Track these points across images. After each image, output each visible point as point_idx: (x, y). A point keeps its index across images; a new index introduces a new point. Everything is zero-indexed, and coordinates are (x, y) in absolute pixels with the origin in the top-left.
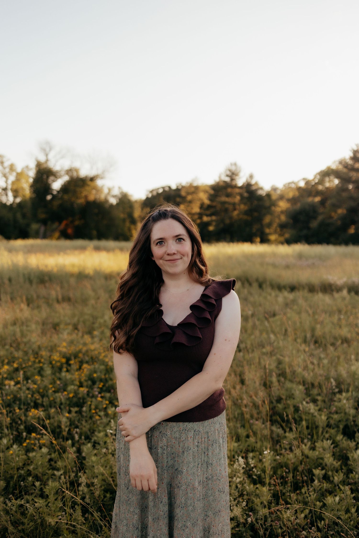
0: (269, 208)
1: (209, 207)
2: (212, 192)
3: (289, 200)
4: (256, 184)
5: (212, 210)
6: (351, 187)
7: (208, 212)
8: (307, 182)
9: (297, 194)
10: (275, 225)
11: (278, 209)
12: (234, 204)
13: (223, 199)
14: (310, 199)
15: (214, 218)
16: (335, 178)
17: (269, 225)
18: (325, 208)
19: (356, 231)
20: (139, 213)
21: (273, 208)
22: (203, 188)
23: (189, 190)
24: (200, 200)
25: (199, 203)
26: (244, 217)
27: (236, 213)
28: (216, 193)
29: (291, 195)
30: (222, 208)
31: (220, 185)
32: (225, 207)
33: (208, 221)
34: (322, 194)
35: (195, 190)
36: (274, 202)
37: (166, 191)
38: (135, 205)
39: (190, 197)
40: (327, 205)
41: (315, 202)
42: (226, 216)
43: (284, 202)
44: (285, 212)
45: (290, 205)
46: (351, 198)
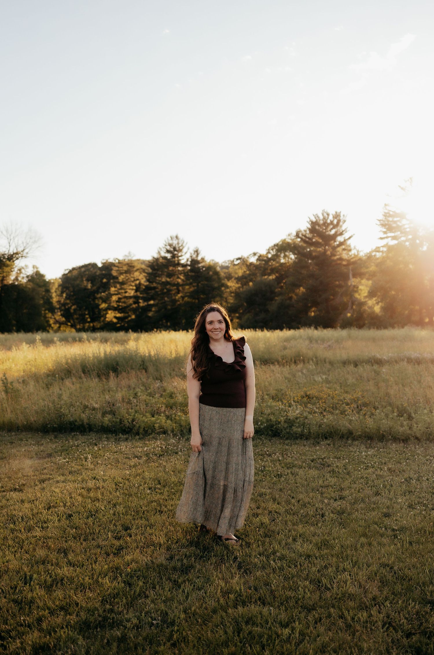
1: (148, 288)
2: (150, 270)
3: (238, 279)
4: (203, 259)
5: (152, 293)
7: (145, 296)
8: (260, 258)
9: (247, 272)
11: (228, 290)
12: (178, 285)
13: (164, 279)
14: (264, 278)
15: (151, 302)
16: (290, 253)
18: (282, 287)
19: (318, 313)
20: (58, 297)
21: (223, 288)
22: (138, 266)
23: (121, 269)
24: (135, 280)
25: (133, 284)
26: (189, 300)
27: (179, 295)
28: (154, 272)
29: (240, 273)
30: (162, 290)
31: (159, 263)
32: (167, 289)
33: (146, 305)
34: (277, 272)
35: (129, 268)
36: (223, 281)
37: (88, 270)
38: (52, 288)
39: (121, 278)
40: (282, 284)
41: (270, 280)
42: (168, 300)
43: (232, 282)
44: (233, 293)
45: (239, 285)
46: (312, 276)
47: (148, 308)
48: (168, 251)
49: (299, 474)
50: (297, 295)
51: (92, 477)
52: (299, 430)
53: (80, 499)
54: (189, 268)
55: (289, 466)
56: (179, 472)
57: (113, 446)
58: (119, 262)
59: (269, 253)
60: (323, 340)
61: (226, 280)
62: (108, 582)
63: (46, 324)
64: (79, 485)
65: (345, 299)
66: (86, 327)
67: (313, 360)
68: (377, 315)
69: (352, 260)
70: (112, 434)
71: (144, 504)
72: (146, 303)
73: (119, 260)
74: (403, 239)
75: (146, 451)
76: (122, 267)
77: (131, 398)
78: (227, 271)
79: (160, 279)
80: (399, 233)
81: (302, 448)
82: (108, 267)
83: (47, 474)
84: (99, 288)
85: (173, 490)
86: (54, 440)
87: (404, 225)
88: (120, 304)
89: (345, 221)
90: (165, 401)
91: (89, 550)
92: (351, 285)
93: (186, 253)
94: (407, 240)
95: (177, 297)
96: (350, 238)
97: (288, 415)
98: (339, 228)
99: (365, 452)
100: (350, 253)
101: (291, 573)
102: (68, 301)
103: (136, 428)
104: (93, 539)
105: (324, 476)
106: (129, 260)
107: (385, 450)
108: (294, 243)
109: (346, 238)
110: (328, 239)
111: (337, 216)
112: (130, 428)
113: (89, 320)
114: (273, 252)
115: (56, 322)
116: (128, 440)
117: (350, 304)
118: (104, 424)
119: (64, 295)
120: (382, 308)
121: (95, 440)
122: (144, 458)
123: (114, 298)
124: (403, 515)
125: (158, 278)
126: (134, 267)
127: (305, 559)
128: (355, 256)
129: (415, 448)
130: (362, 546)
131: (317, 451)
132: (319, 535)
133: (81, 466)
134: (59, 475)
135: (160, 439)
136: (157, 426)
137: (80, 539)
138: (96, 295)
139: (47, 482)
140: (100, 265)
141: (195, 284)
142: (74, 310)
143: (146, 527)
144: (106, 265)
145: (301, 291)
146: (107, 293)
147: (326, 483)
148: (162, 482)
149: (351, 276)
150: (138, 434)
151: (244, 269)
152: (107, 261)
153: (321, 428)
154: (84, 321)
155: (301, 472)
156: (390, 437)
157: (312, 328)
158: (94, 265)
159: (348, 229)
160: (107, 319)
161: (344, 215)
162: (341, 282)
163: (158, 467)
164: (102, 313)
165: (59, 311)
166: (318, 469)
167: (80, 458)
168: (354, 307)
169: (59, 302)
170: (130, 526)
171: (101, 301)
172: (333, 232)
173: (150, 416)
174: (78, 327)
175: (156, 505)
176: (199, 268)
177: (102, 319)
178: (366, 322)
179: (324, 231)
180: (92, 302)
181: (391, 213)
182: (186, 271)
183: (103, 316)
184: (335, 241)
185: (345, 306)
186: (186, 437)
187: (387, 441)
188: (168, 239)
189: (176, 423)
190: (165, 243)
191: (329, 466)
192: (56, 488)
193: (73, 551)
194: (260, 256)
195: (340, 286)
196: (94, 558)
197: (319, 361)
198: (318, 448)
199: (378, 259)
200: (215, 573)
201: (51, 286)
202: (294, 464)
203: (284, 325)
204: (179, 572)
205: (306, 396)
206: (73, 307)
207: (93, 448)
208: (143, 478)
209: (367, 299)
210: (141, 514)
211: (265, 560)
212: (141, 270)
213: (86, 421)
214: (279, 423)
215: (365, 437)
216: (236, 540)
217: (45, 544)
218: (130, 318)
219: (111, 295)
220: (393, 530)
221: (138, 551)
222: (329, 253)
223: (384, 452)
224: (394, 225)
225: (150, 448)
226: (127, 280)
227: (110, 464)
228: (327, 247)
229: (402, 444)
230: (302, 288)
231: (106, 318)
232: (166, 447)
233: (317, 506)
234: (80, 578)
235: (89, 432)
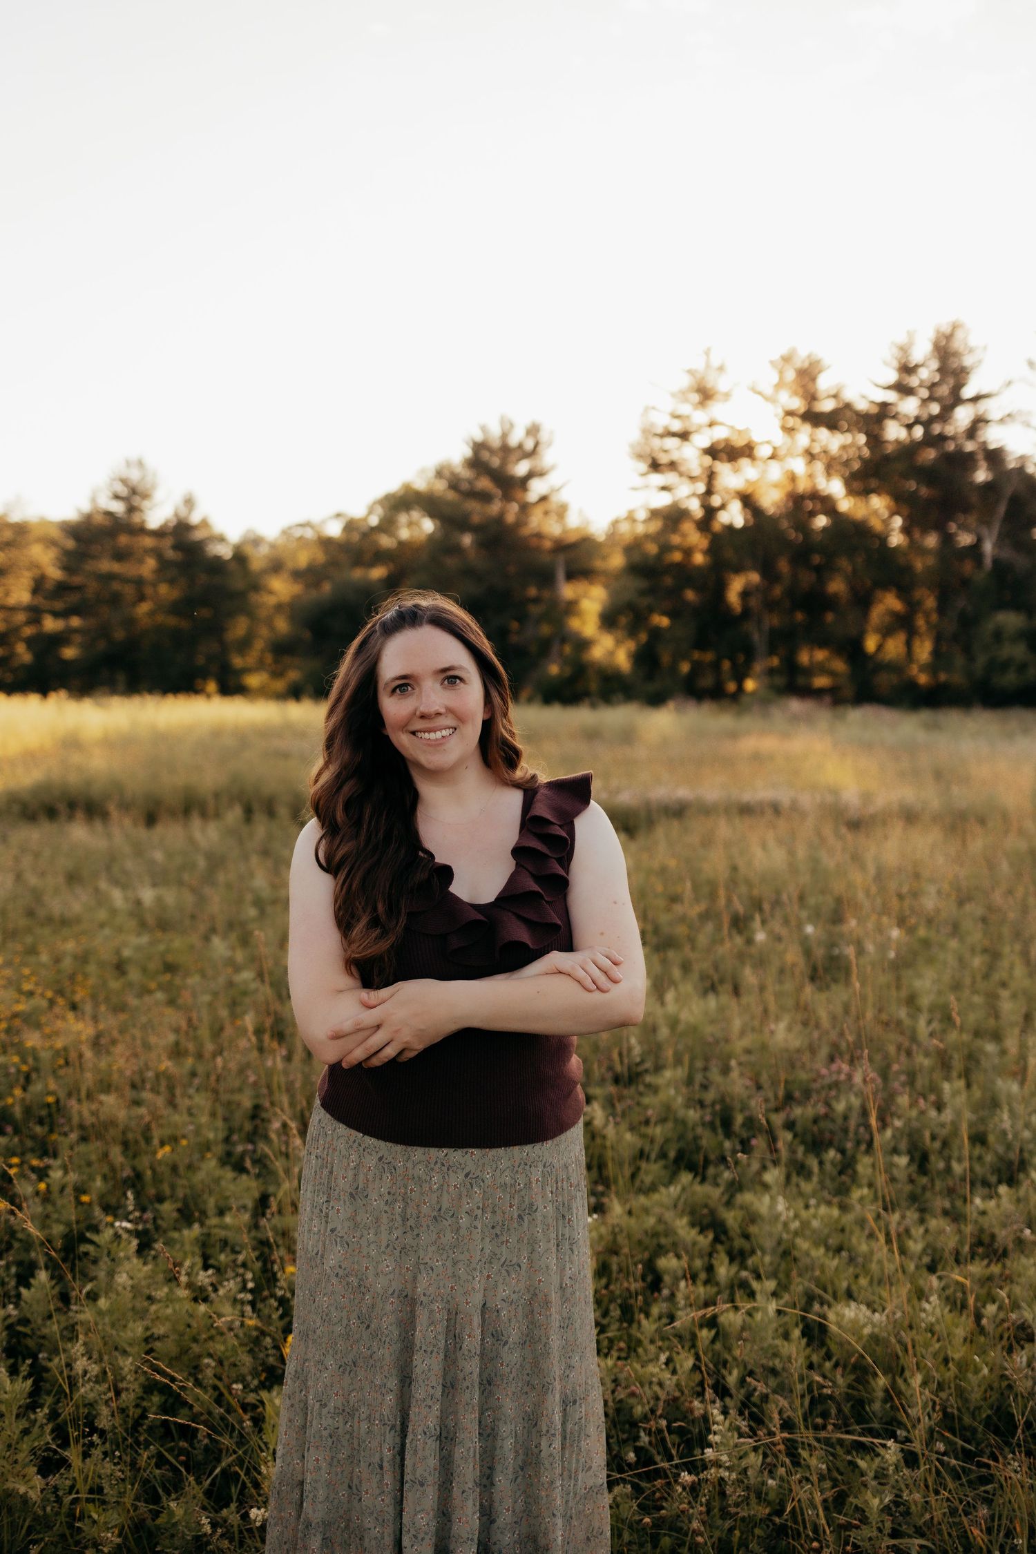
0: (241, 596)
1: (62, 589)
2: (70, 544)
3: (297, 575)
4: (205, 523)
5: (73, 598)
6: (467, 540)
7: (59, 605)
8: (350, 526)
9: (321, 557)
10: (259, 645)
11: (271, 600)
12: (139, 582)
13: (106, 566)
14: (357, 574)
15: (75, 622)
16: (424, 516)
17: (244, 645)
21: (257, 595)
22: (42, 533)
24: (32, 566)
25: (28, 575)
26: (168, 620)
27: (145, 607)
28: (81, 548)
29: (304, 559)
30: (99, 593)
31: (93, 525)
32: (110, 590)
33: (59, 629)
34: (391, 560)
35: (17, 535)
36: (258, 578)
41: (371, 580)
42: (116, 617)
43: (282, 580)
44: (284, 606)
45: (301, 589)
46: (468, 572)
48: (117, 497)
54: (168, 540)
59: (371, 513)
61: (266, 575)
65: (545, 631)
68: (620, 672)
69: (567, 540)
72: (60, 625)
74: (683, 491)
76: (1, 533)
79: (95, 565)
80: (675, 477)
87: (686, 458)
89: (550, 445)
92: (562, 598)
93: (162, 503)
94: (692, 496)
95: (138, 612)
98: (536, 459)
100: (566, 522)
108: (432, 492)
109: (556, 485)
111: (534, 431)
114: (382, 513)
117: (556, 642)
120: (633, 655)
125: (88, 563)
126: (29, 533)
141: (184, 582)
149: (561, 575)
151: (312, 550)
161: (549, 431)
168: (567, 650)
172: (522, 468)
178: (592, 687)
179: (502, 465)
182: (162, 548)
184: (528, 492)
185: (545, 648)
188: (118, 465)
190: (111, 477)
194: (351, 521)
195: (535, 601)
209: (595, 635)
212: (47, 541)
218: (18, 661)
222: (512, 517)
224: (666, 458)
226: (13, 563)
228: (508, 505)
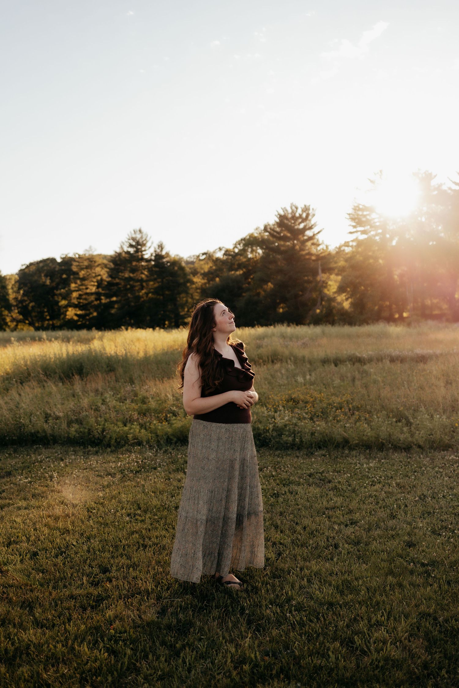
0: (184, 285)
1: (110, 284)
2: (112, 265)
3: (204, 275)
4: (168, 254)
5: (115, 289)
7: (108, 292)
8: (227, 253)
9: (213, 267)
11: (194, 286)
12: (142, 281)
13: (127, 275)
14: (231, 273)
15: (114, 299)
16: (258, 248)
17: (183, 305)
18: (249, 283)
19: (287, 309)
20: (15, 294)
21: (188, 284)
22: (100, 261)
23: (81, 264)
24: (96, 276)
25: (95, 280)
26: (153, 296)
27: (143, 291)
28: (117, 267)
29: (206, 268)
30: (125, 286)
31: (121, 257)
32: (130, 285)
33: (108, 302)
34: (245, 267)
35: (90, 263)
36: (188, 277)
37: (47, 265)
38: (8, 285)
39: (82, 273)
40: (250, 280)
41: (237, 276)
42: (132, 296)
43: (198, 277)
44: (199, 289)
45: (206, 281)
46: (280, 271)
47: (110, 305)
48: (131, 246)
49: (299, 493)
50: (265, 291)
51: (60, 502)
52: (290, 439)
53: (46, 531)
54: (153, 263)
55: (286, 483)
56: (160, 493)
57: (81, 461)
58: (80, 257)
59: (235, 247)
60: (298, 338)
61: (191, 275)
62: (86, 649)
63: (2, 323)
64: (44, 512)
65: (314, 295)
66: (45, 325)
67: (290, 359)
68: (347, 311)
69: (321, 255)
70: (80, 446)
71: (123, 537)
72: (108, 300)
73: (79, 255)
74: (373, 233)
75: (120, 467)
76: (83, 263)
77: (99, 405)
78: (192, 266)
79: (123, 274)
80: (369, 227)
81: (295, 460)
82: (67, 262)
83: (6, 499)
84: (58, 284)
85: (156, 517)
86: (13, 455)
87: (374, 219)
88: (81, 301)
89: (314, 215)
90: (136, 407)
91: (60, 602)
92: (320, 280)
93: (150, 248)
94: (377, 235)
95: (141, 294)
96: (319, 232)
97: (276, 421)
98: (308, 222)
99: (367, 464)
100: (319, 248)
101: (314, 630)
102: (26, 298)
103: (107, 439)
104: (65, 586)
105: (327, 495)
106: (89, 255)
107: (388, 461)
108: (262, 237)
109: (316, 233)
110: (297, 233)
111: (306, 209)
112: (100, 440)
113: (48, 317)
114: (241, 247)
115: (13, 320)
116: (99, 454)
117: (319, 300)
118: (70, 436)
119: (22, 292)
120: (352, 304)
121: (61, 453)
122: (119, 476)
123: (75, 295)
124: (429, 545)
125: (120, 274)
126: (95, 262)
127: (327, 609)
128: (324, 251)
129: (420, 458)
130: (392, 588)
131: (312, 463)
132: (337, 574)
133: (46, 486)
134: (20, 500)
135: (135, 452)
136: (130, 436)
137: (48, 587)
138: (55, 291)
139: (6, 509)
140: (59, 260)
141: (159, 280)
142: (32, 307)
143: (128, 567)
144: (66, 260)
145: (269, 287)
146: (67, 289)
147: (331, 503)
148: (142, 506)
149: (320, 271)
150: (109, 446)
151: (211, 264)
152: (66, 255)
153: (313, 437)
154: (43, 319)
155: (299, 489)
156: (390, 445)
157: (285, 325)
158: (53, 260)
159: (317, 223)
160: (67, 317)
161: (313, 209)
162: (310, 278)
163: (135, 486)
164: (62, 311)
165: (16, 308)
166: (318, 486)
167: (45, 477)
168: (323, 303)
169: (16, 299)
170: (109, 566)
171: (60, 298)
172: (302, 226)
173: (122, 425)
174: (37, 325)
175: (138, 537)
176: (163, 263)
177: (62, 316)
178: (336, 318)
179: (293, 225)
180: (51, 299)
181: (361, 207)
182: (150, 266)
183: (63, 313)
184: (304, 236)
185: (314, 303)
186: (164, 449)
187: (388, 450)
188: (131, 233)
189: (151, 432)
190: (128, 237)
191: (330, 482)
192: (17, 516)
193: (40, 604)
194: (227, 251)
195: (309, 282)
196: (68, 615)
197: (298, 361)
198: (313, 459)
199: (347, 254)
200: (221, 633)
201: (7, 282)
202: (290, 480)
203: (256, 322)
204: (176, 632)
205: (292, 399)
206: (31, 305)
207: (59, 464)
208: (120, 502)
209: (336, 295)
210: (122, 550)
211: (279, 611)
212: (103, 266)
213: (49, 431)
214: (268, 431)
215: (363, 446)
216: (239, 584)
217: (5, 596)
218: (91, 316)
219: (72, 292)
220: (423, 565)
221: (121, 602)
222: (297, 247)
223: (387, 463)
224: (364, 219)
225: (124, 463)
226: (88, 275)
227: (79, 484)
228: (295, 242)
229: (404, 454)
230: (270, 284)
231: (66, 315)
232: (142, 461)
233: (326, 534)
234: (51, 646)
235: (54, 444)
